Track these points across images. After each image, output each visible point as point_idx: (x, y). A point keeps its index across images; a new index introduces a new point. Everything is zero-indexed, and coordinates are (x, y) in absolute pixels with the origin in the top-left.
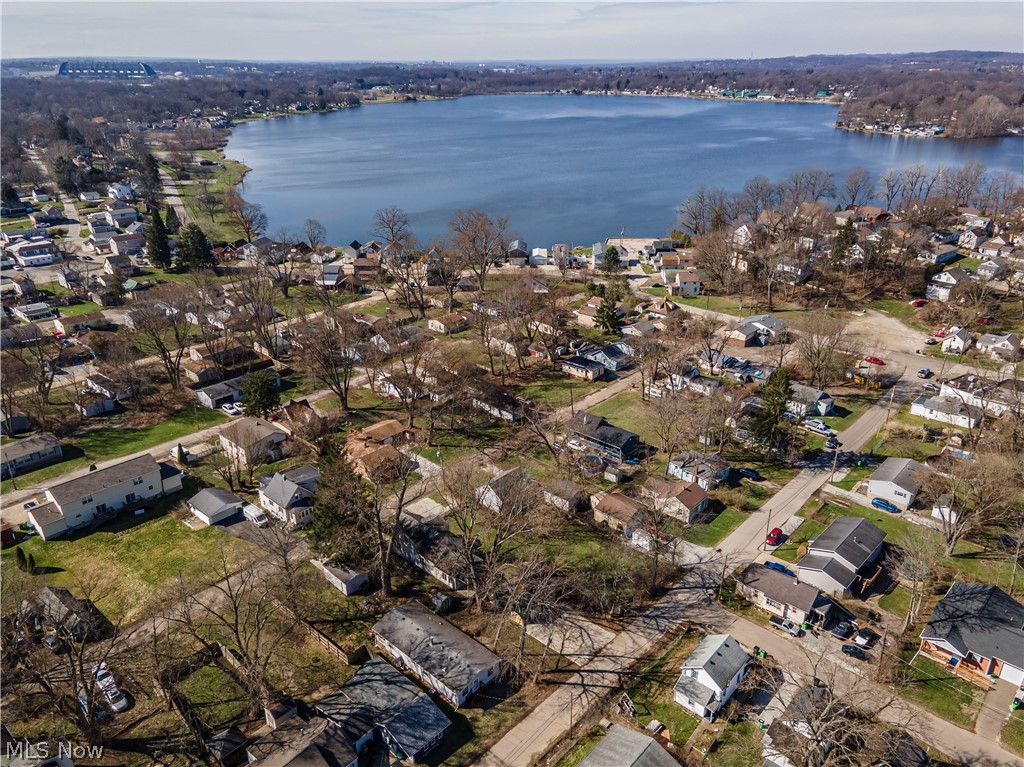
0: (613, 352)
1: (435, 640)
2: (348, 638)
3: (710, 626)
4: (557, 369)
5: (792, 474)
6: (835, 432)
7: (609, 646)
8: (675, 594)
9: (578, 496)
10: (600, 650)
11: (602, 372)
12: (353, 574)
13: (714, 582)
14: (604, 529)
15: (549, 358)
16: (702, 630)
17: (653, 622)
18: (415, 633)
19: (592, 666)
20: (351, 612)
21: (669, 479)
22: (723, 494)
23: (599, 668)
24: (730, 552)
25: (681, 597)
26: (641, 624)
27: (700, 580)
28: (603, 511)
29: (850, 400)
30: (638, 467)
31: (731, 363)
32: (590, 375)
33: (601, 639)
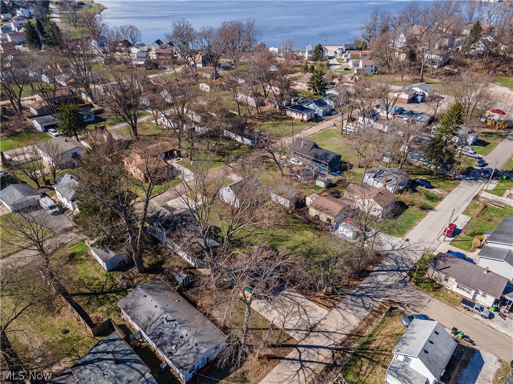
0: (320, 103)
1: (170, 318)
2: (99, 309)
3: (408, 305)
4: (283, 114)
5: (454, 184)
6: (481, 156)
7: (323, 322)
8: (376, 276)
9: (297, 197)
10: (315, 325)
11: (313, 116)
12: (112, 254)
13: (407, 267)
14: (316, 222)
15: (277, 107)
16: (402, 308)
17: (359, 300)
18: (153, 309)
19: (308, 342)
20: (108, 286)
21: (365, 186)
22: (406, 197)
23: (315, 344)
24: (416, 241)
25: (381, 278)
26: (349, 302)
27: (394, 264)
28: (316, 208)
29: (486, 136)
30: (340, 177)
31: (401, 111)
32: (305, 117)
33: (316, 315)
